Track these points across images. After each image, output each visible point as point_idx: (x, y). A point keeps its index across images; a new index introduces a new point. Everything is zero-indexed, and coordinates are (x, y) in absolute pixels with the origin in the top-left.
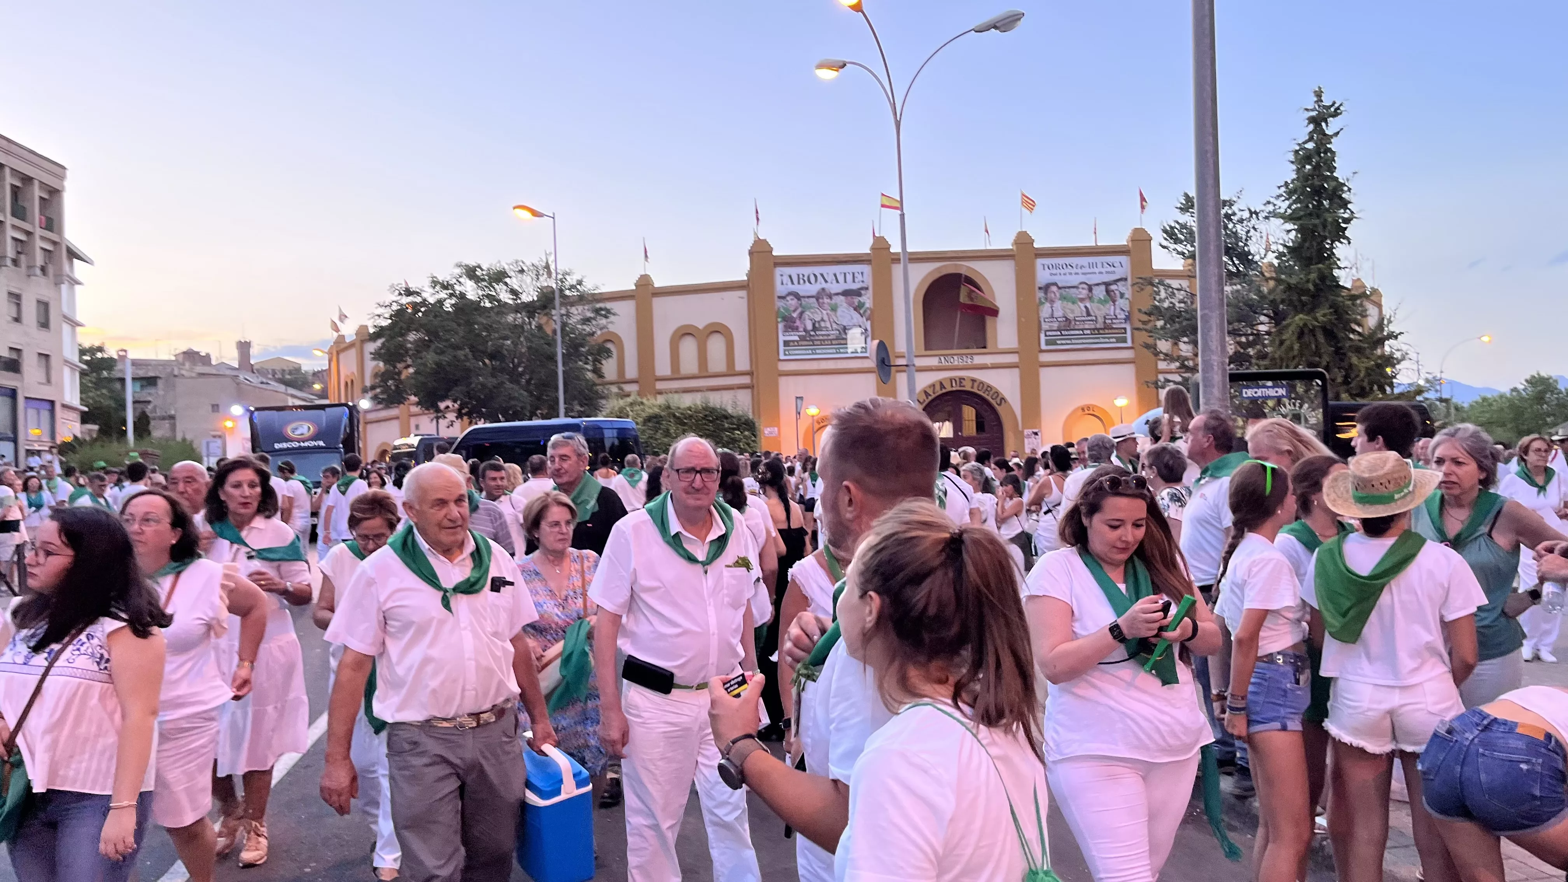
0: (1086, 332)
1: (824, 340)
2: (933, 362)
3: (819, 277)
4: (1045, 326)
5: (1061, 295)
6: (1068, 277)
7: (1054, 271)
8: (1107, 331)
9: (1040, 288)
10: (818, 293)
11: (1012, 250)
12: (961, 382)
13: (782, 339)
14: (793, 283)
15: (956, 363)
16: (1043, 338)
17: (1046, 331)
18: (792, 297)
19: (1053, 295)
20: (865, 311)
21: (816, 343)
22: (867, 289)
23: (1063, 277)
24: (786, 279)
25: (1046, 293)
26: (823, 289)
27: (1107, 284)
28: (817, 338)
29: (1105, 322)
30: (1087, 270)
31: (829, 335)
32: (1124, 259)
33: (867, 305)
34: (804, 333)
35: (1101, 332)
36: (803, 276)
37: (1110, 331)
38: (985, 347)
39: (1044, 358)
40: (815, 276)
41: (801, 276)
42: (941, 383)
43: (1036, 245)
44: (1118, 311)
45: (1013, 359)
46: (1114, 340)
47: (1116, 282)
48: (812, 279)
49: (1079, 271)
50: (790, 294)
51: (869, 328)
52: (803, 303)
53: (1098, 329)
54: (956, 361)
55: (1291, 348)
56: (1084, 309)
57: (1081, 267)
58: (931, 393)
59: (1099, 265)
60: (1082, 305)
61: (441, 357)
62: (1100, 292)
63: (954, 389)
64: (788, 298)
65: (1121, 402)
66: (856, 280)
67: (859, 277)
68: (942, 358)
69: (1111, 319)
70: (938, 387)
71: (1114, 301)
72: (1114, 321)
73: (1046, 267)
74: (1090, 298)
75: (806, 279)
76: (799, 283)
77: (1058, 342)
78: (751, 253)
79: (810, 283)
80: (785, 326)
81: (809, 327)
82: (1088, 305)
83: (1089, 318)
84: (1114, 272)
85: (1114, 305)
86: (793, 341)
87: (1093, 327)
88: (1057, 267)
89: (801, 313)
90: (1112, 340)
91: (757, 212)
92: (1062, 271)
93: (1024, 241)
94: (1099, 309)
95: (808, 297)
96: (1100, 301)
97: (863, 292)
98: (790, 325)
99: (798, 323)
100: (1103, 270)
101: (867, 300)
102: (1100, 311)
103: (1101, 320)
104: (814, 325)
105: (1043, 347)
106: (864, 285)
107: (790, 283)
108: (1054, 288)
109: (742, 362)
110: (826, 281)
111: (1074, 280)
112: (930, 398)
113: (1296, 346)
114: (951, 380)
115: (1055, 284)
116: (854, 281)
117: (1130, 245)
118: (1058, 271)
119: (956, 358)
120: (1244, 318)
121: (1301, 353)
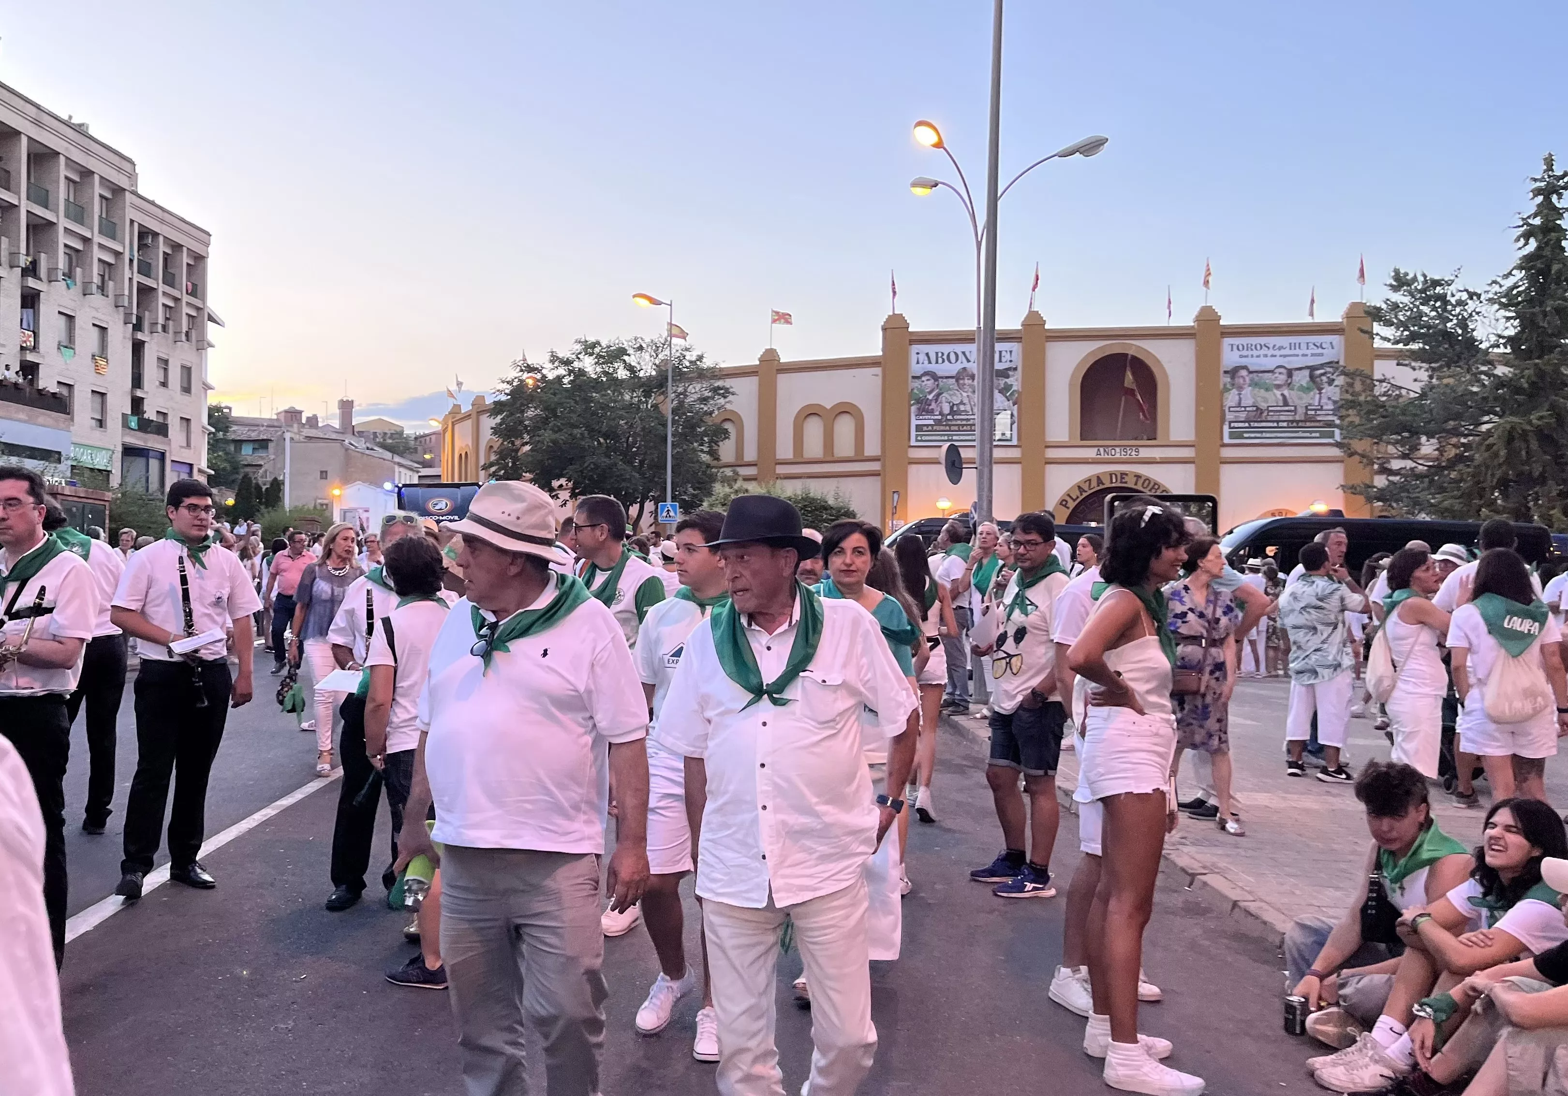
0: (1281, 424)
1: (963, 425)
2: (1091, 453)
3: (960, 355)
4: (1229, 416)
5: (1252, 380)
6: (1262, 360)
7: (1245, 353)
8: (1308, 424)
9: (1226, 372)
10: (958, 373)
11: (1193, 327)
12: (1122, 478)
13: (914, 422)
14: (930, 362)
15: (1118, 455)
16: (1226, 429)
17: (1230, 422)
18: (928, 378)
19: (1241, 381)
20: (1012, 394)
21: (953, 428)
22: (1015, 369)
23: (1255, 360)
24: (922, 357)
25: (1233, 378)
26: (964, 369)
27: (1312, 369)
28: (954, 423)
29: (1306, 414)
30: (1287, 352)
31: (968, 420)
32: (1336, 339)
33: (1014, 388)
34: (940, 417)
35: (1300, 424)
36: (943, 354)
37: (1313, 424)
38: (1155, 439)
39: (1227, 453)
40: (956, 354)
41: (940, 355)
42: (1098, 478)
43: (1222, 322)
44: (1324, 401)
45: (1188, 452)
46: (1318, 435)
47: (1322, 366)
48: (953, 357)
49: (1275, 353)
50: (926, 373)
51: (1015, 413)
52: (941, 384)
53: (1298, 422)
54: (1118, 454)
55: (1496, 455)
56: (1281, 398)
57: (1280, 348)
58: (1086, 489)
59: (1303, 346)
60: (1278, 393)
61: (557, 435)
62: (1302, 378)
63: (1113, 485)
64: (924, 379)
66: (1003, 359)
67: (1006, 357)
68: (1102, 450)
69: (1316, 410)
70: (1094, 483)
71: (1320, 389)
72: (1318, 412)
73: (1235, 348)
74: (1289, 385)
75: (945, 357)
76: (937, 362)
77: (1246, 435)
78: (884, 329)
79: (950, 362)
80: (919, 409)
81: (946, 410)
82: (1286, 392)
83: (1286, 408)
84: (1322, 355)
85: (1320, 393)
86: (927, 425)
87: (1291, 418)
88: (1249, 347)
89: (938, 395)
90: (1314, 435)
91: (893, 284)
92: (1255, 353)
93: (1208, 317)
94: (1300, 398)
95: (947, 377)
96: (1302, 389)
97: (1011, 373)
98: (924, 408)
99: (933, 406)
100: (1309, 352)
101: (1015, 382)
102: (1300, 400)
103: (1301, 411)
104: (952, 408)
105: (1227, 440)
106: (1013, 365)
107: (926, 362)
108: (1244, 373)
109: (872, 448)
110: (968, 361)
112: (1085, 495)
113: (1503, 453)
114: (1111, 475)
115: (1245, 368)
116: (1000, 361)
117: (1345, 320)
118: (1250, 353)
119: (1118, 450)
120: (1458, 417)
121: (1508, 461)
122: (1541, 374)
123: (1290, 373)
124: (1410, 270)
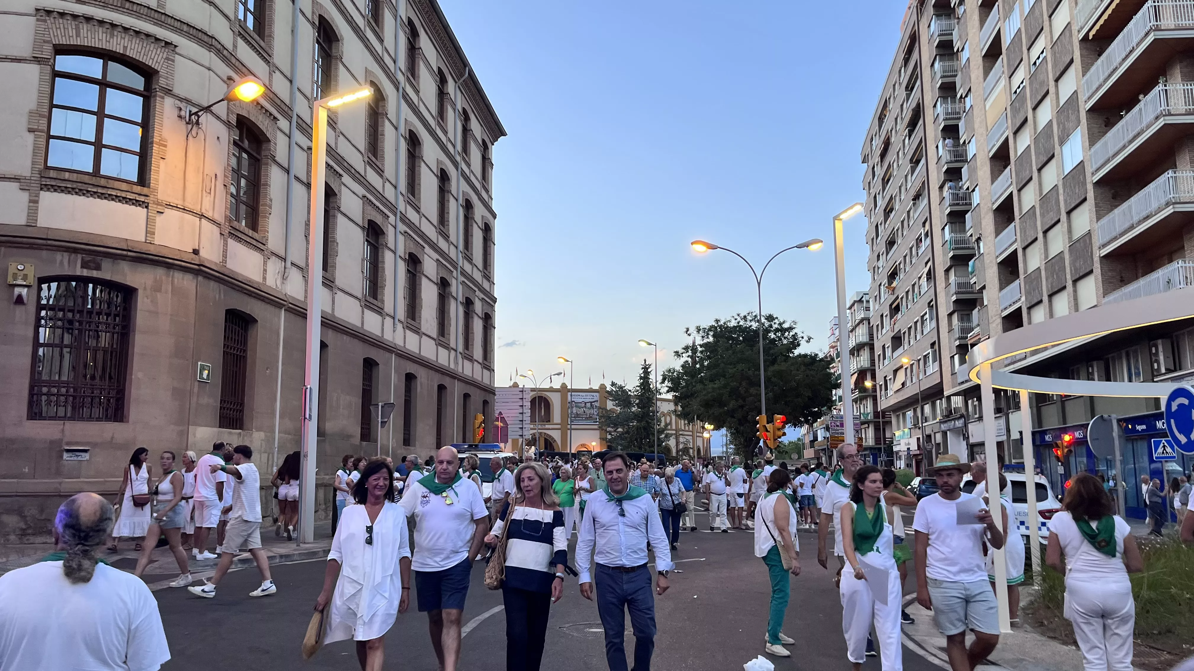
0: (583, 419)
2: (532, 426)
4: (570, 416)
5: (576, 405)
6: (578, 399)
8: (590, 419)
9: (569, 403)
11: (560, 389)
12: (541, 434)
16: (569, 420)
17: (570, 418)
19: (573, 405)
23: (576, 399)
25: (571, 404)
27: (591, 402)
29: (590, 416)
30: (584, 397)
32: (597, 394)
35: (588, 419)
37: (592, 419)
38: (549, 421)
39: (569, 427)
43: (568, 388)
44: (594, 412)
45: (559, 426)
46: (593, 422)
47: (594, 402)
49: (581, 398)
54: (540, 427)
56: (583, 411)
60: (582, 409)
62: (588, 405)
65: (594, 444)
68: (537, 425)
69: (592, 414)
70: (533, 435)
71: (593, 409)
73: (571, 395)
74: (585, 407)
77: (574, 422)
82: (584, 409)
83: (585, 414)
84: (593, 398)
87: (586, 417)
88: (575, 396)
93: (564, 386)
96: (589, 408)
100: (590, 397)
102: (588, 412)
103: (588, 415)
105: (569, 423)
108: (573, 403)
111: (581, 400)
114: (539, 433)
115: (574, 401)
117: (599, 390)
119: (540, 425)
120: (627, 421)
121: (637, 434)
122: (644, 413)
123: (585, 403)
124: (615, 381)
